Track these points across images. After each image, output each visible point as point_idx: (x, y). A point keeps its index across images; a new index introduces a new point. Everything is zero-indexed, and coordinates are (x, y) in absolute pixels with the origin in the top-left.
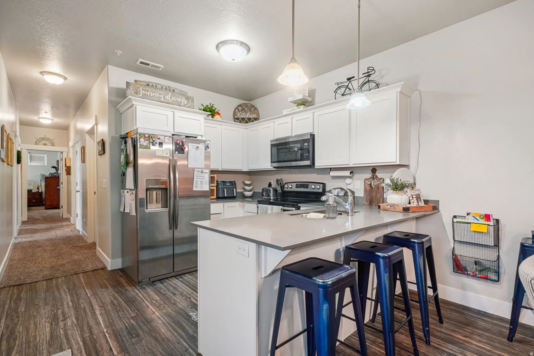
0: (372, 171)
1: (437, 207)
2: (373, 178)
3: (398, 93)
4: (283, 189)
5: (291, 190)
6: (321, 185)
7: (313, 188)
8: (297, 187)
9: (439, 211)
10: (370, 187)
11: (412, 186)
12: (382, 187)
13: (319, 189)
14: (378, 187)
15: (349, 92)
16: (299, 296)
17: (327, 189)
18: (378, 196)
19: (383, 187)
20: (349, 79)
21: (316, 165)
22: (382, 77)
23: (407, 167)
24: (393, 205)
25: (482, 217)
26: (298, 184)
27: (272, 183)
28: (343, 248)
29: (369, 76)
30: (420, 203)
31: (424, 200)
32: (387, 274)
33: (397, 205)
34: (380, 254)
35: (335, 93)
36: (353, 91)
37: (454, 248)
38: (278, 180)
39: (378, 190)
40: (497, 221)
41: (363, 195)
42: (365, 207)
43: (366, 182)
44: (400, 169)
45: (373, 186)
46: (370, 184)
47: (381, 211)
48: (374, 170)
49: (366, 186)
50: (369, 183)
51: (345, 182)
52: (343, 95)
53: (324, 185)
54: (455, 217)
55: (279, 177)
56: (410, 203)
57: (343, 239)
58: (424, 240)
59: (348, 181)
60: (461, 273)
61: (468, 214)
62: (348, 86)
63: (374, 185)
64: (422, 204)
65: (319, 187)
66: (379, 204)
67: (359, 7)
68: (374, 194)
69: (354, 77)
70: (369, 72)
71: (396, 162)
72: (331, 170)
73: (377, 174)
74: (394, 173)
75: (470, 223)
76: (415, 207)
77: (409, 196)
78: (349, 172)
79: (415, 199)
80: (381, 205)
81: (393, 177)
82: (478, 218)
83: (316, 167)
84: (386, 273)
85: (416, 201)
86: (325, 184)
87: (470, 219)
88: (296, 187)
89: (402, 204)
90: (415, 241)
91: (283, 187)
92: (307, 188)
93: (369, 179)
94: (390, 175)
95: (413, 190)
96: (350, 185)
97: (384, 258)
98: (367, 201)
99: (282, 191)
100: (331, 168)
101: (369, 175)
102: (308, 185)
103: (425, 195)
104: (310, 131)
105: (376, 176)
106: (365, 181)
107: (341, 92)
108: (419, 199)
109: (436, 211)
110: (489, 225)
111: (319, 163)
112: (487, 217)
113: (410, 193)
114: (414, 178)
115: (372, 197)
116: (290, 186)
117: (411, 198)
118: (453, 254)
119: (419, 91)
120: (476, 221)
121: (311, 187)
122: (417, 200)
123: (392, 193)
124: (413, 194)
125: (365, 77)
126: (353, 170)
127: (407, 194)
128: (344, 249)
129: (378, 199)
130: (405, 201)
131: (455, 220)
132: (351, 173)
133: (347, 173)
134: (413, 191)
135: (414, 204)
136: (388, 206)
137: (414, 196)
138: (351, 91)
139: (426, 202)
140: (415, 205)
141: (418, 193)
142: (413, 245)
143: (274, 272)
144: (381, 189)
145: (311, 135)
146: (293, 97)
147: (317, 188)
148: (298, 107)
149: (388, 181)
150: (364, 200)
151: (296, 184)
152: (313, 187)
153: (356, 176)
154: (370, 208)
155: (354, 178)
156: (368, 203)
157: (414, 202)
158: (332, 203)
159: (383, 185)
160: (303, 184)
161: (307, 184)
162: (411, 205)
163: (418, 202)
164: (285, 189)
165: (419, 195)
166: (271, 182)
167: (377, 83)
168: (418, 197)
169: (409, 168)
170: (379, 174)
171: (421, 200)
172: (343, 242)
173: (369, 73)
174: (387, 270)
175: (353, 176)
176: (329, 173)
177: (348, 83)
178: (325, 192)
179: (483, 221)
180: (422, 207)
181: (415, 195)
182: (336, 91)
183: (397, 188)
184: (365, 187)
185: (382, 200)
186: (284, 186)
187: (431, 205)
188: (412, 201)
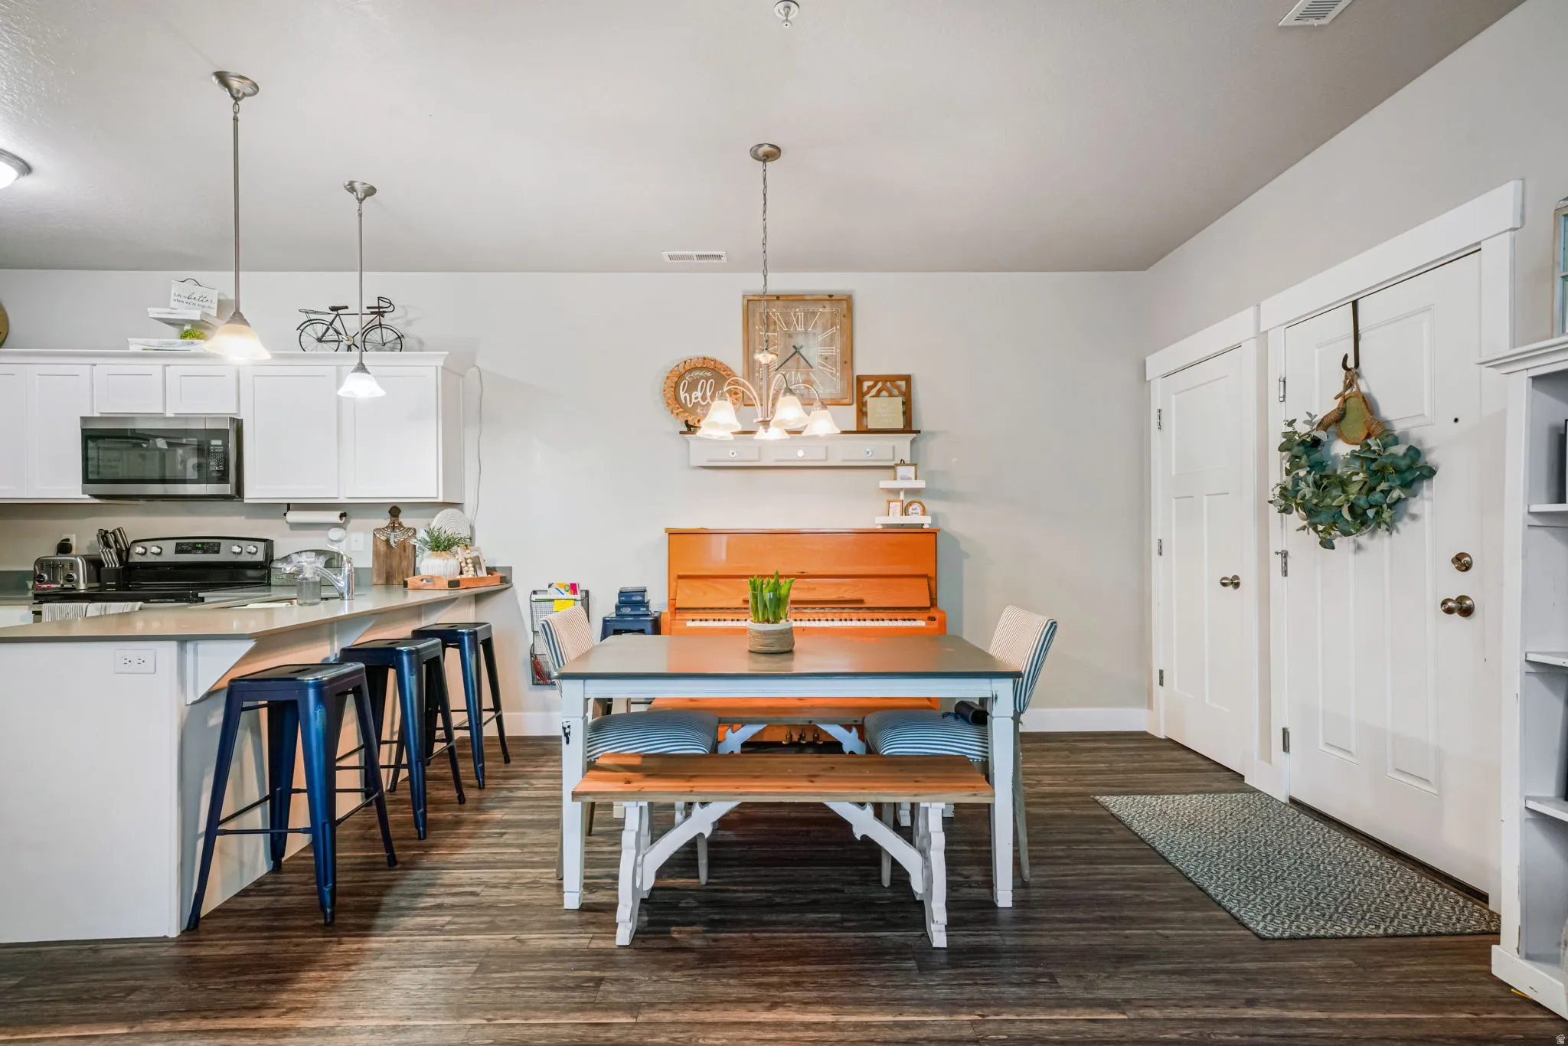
0: (389, 512)
1: (508, 578)
2: (394, 528)
3: (440, 369)
4: (124, 558)
5: (159, 559)
6: (262, 546)
7: (234, 553)
8: (179, 550)
9: (512, 586)
10: (385, 547)
11: (468, 542)
12: (411, 546)
13: (254, 554)
14: (403, 546)
15: (336, 338)
16: (253, 739)
17: (278, 554)
18: (405, 564)
19: (415, 546)
20: (333, 309)
21: (247, 495)
22: (409, 323)
23: (460, 506)
24: (431, 579)
25: (567, 588)
26: (182, 544)
27: (73, 542)
28: (336, 655)
29: (381, 314)
30: (479, 572)
31: (487, 568)
32: (414, 677)
33: (439, 577)
34: (402, 648)
35: (299, 331)
36: (344, 337)
37: (533, 644)
38: (106, 532)
39: (405, 551)
40: (587, 592)
41: (371, 566)
42: (374, 589)
43: (378, 535)
44: (443, 512)
45: (394, 545)
46: (387, 541)
47: (410, 593)
48: (395, 511)
49: (378, 543)
50: (383, 538)
51: (327, 535)
52: (320, 340)
53: (269, 544)
54: (535, 592)
55: (110, 523)
56: (461, 573)
57: (336, 639)
58: (477, 629)
59: (335, 534)
60: (543, 684)
61: (550, 586)
62: (331, 324)
63: (395, 542)
64: (483, 573)
65: (254, 550)
66: (406, 579)
67: (361, 215)
68: (395, 562)
69: (346, 308)
70: (382, 308)
71: (437, 498)
72: (289, 509)
73: (400, 520)
74: (434, 517)
75: (552, 600)
76: (470, 579)
77: (460, 560)
78: (338, 513)
79: (470, 565)
80: (409, 580)
81: (432, 527)
82: (562, 590)
83: (246, 501)
84: (413, 675)
85: (473, 569)
86: (273, 541)
87: (552, 594)
88: (177, 552)
89: (448, 574)
90: (463, 631)
91: (124, 554)
92: (218, 552)
93: (383, 529)
94: (425, 521)
95: (467, 549)
96: (339, 544)
97: (410, 653)
98: (379, 576)
99: (120, 564)
100: (289, 505)
101: (384, 521)
102: (219, 544)
103: (488, 560)
104: (230, 409)
105: (400, 524)
106: (374, 534)
107: (316, 333)
108: (477, 566)
109: (505, 586)
110: (575, 600)
111: (253, 492)
112: (573, 588)
113: (462, 555)
114: (472, 528)
115: (391, 567)
116: (155, 550)
117: (463, 564)
118: (531, 654)
119: (478, 368)
120: (561, 596)
121: (231, 548)
122: (474, 567)
123: (429, 556)
124: (468, 556)
125: (372, 313)
126: (346, 512)
127: (457, 557)
128: (338, 656)
129: (405, 571)
130: (452, 570)
131: (534, 597)
132: (342, 516)
133: (334, 517)
134: (468, 551)
135: (469, 574)
136: (422, 580)
137: (469, 561)
138: (340, 336)
139: (490, 570)
140: (470, 576)
141: (475, 554)
142: (460, 638)
143: (210, 694)
144: (409, 551)
145: (233, 420)
146: (169, 310)
147: (250, 553)
148: (188, 340)
149: (422, 534)
150: (375, 575)
151: (177, 544)
152: (236, 549)
153: (353, 522)
154: (387, 589)
155: (349, 526)
156: (382, 581)
157: (468, 571)
158: (312, 576)
159: (413, 541)
160: (203, 544)
161: (214, 543)
162: (463, 576)
163: (475, 571)
164: (135, 559)
165: (478, 557)
166: (68, 540)
167: (400, 335)
168: (476, 563)
169: (462, 510)
170: (406, 520)
171: (481, 568)
172: (336, 644)
173: (381, 310)
174: (414, 670)
175: (347, 522)
176: (285, 514)
177: (333, 316)
178: (272, 561)
179: (568, 595)
180: (482, 579)
181: (471, 558)
182: (302, 328)
183: (438, 547)
184: (375, 545)
185: (412, 572)
186: (128, 550)
187: (499, 574)
188: (466, 568)
